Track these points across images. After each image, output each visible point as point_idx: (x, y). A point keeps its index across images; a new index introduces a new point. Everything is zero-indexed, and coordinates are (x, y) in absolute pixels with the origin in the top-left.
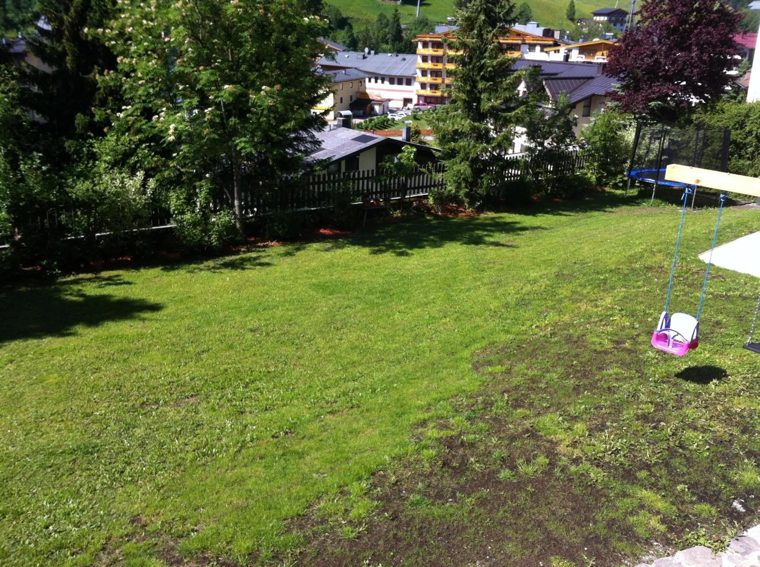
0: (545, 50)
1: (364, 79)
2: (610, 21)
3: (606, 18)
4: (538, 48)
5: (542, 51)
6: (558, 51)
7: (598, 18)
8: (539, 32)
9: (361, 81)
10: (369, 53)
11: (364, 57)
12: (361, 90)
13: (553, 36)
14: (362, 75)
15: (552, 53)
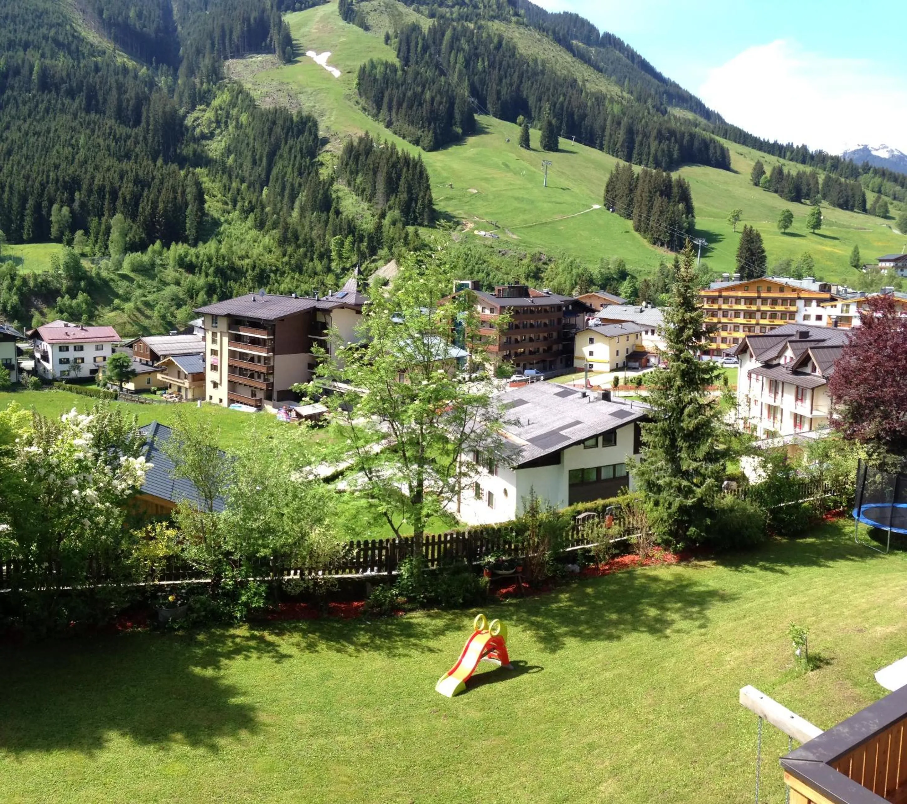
0: (822, 305)
1: (641, 333)
2: (896, 267)
3: (892, 264)
4: (814, 303)
5: (818, 305)
6: (835, 306)
7: (884, 264)
8: (815, 287)
9: (637, 335)
10: (646, 307)
11: (642, 311)
12: (638, 342)
13: (829, 290)
14: (638, 328)
15: (829, 308)
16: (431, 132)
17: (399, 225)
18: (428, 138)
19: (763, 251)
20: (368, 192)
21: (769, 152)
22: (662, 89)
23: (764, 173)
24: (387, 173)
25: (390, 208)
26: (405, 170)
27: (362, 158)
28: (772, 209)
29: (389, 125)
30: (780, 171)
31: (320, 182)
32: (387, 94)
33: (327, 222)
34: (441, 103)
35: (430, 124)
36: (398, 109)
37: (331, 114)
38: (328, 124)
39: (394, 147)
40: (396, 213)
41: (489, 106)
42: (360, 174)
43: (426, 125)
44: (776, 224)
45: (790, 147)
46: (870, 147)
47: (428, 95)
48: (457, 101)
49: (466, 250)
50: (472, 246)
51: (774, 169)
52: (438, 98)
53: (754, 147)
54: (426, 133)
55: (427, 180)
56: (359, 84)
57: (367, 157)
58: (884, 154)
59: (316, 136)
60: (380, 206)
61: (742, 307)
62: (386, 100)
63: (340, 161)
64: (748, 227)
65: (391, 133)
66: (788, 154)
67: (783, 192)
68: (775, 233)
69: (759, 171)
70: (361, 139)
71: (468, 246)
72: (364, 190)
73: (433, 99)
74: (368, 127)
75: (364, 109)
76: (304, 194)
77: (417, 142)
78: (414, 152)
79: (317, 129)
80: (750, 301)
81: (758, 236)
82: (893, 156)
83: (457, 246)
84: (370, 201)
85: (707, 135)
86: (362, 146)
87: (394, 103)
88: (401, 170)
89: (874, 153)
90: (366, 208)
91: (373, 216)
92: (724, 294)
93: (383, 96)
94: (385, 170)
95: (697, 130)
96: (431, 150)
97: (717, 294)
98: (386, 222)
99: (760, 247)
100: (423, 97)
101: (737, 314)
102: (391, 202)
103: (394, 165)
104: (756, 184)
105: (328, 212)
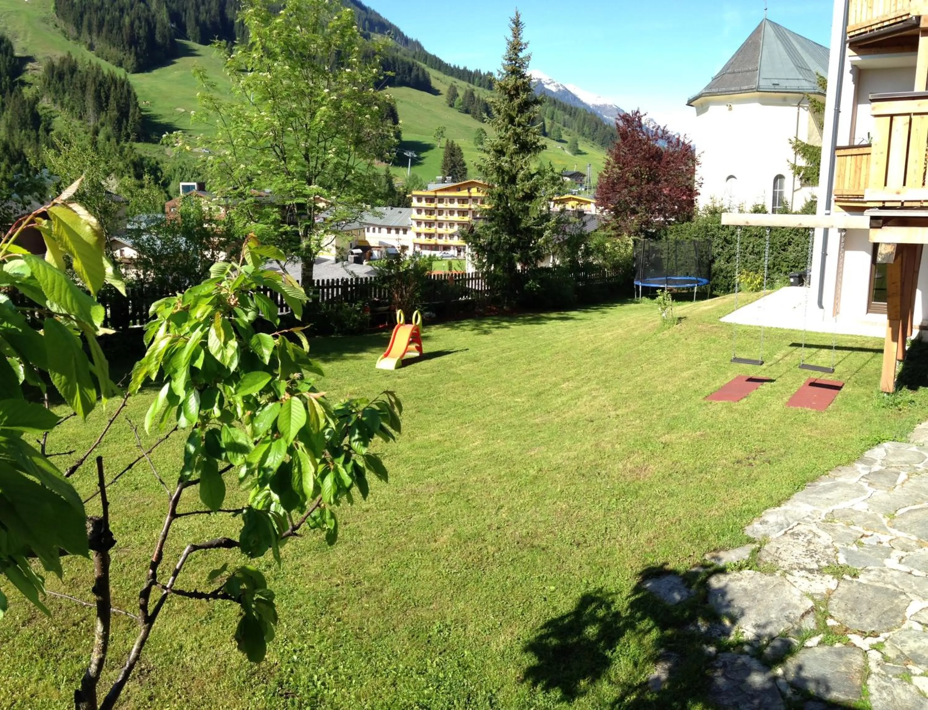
1: (363, 229)
3: (569, 179)
7: (565, 179)
9: (360, 231)
12: (361, 238)
16: (133, 54)
17: (113, 140)
18: (131, 61)
19: (464, 164)
20: (77, 110)
21: (460, 78)
22: (364, 17)
23: (458, 95)
24: (95, 91)
25: (102, 125)
26: (113, 88)
27: (67, 77)
28: (467, 129)
29: (91, 47)
30: (472, 95)
31: (25, 102)
32: (86, 17)
33: (37, 140)
34: (140, 28)
35: (130, 47)
36: (99, 32)
37: (25, 35)
38: (24, 45)
39: (99, 68)
40: (109, 129)
41: (189, 31)
42: (67, 94)
43: (127, 48)
44: (472, 142)
45: (477, 73)
46: (543, 81)
47: (127, 20)
48: (158, 26)
49: (181, 164)
50: (186, 161)
51: (466, 92)
52: (137, 23)
53: (445, 73)
54: (127, 55)
55: (136, 98)
56: (56, 8)
57: (72, 77)
58: (552, 88)
59: (12, 55)
60: (92, 123)
61: (456, 205)
62: (85, 23)
63: (42, 82)
64: (450, 141)
65: (93, 56)
66: (477, 80)
67: (475, 113)
68: (472, 150)
69: (453, 95)
70: (63, 61)
71: (182, 160)
72: (73, 108)
73: (132, 24)
74: (69, 49)
75: (64, 32)
76: (9, 112)
77: (120, 64)
78: (120, 73)
79: (13, 50)
80: (463, 200)
81: (459, 149)
82: (559, 90)
83: (172, 160)
84: (81, 118)
85: (410, 60)
86: (66, 67)
87: (94, 28)
88: (109, 88)
89: (546, 86)
90: (78, 125)
91: (86, 133)
92: (439, 194)
93: (82, 20)
94: (93, 88)
95: (399, 54)
96: (134, 72)
97: (433, 194)
98: (101, 137)
99: (461, 160)
100: (122, 22)
101: (451, 212)
102: (102, 119)
103: (101, 85)
104: (451, 106)
105: (37, 129)
